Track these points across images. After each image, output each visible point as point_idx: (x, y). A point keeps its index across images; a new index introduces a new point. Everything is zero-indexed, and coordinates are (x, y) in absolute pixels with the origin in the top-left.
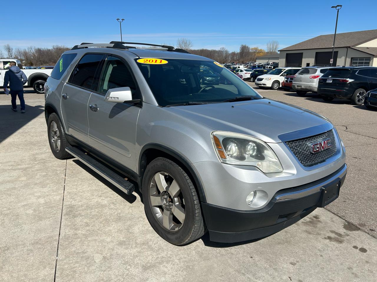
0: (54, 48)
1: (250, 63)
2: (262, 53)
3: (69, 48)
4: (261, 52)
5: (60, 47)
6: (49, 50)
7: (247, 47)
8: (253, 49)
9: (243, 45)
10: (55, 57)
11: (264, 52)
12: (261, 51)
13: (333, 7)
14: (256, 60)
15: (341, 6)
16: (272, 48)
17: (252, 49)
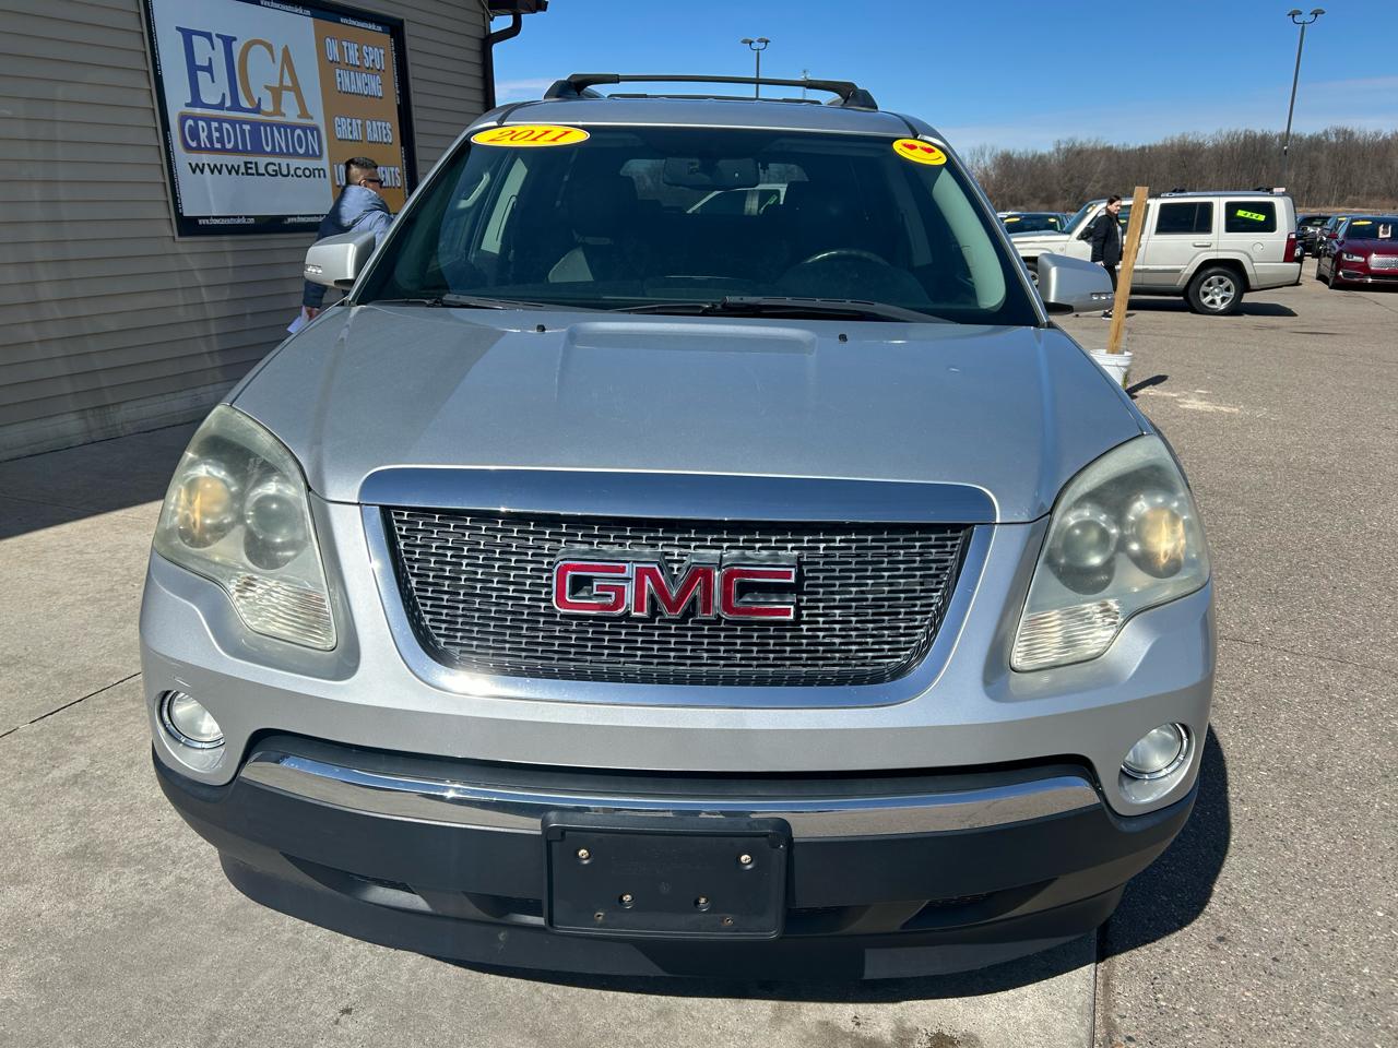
0: (1058, 150)
3: (1114, 145)
5: (1081, 144)
6: (1041, 158)
10: (1055, 181)
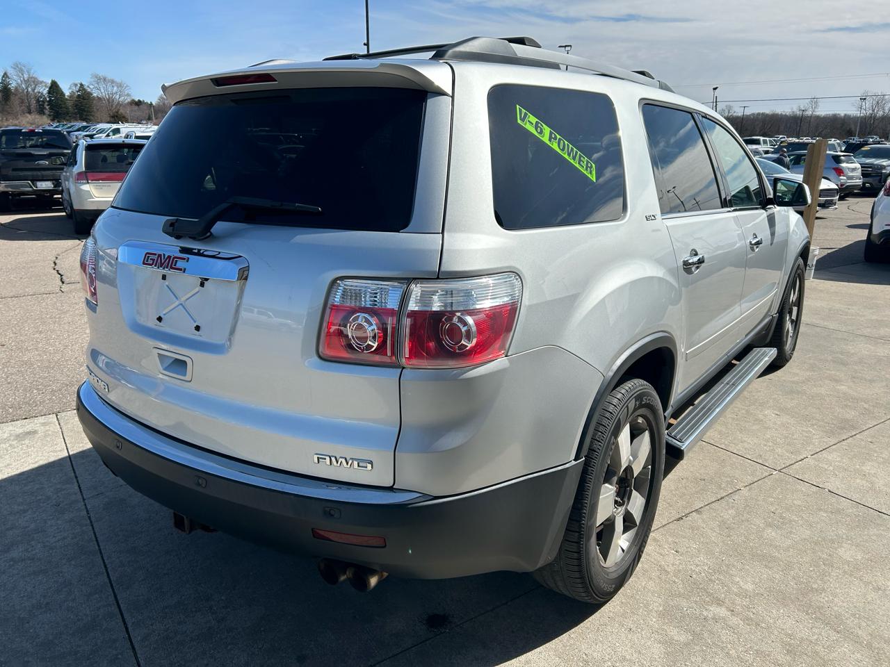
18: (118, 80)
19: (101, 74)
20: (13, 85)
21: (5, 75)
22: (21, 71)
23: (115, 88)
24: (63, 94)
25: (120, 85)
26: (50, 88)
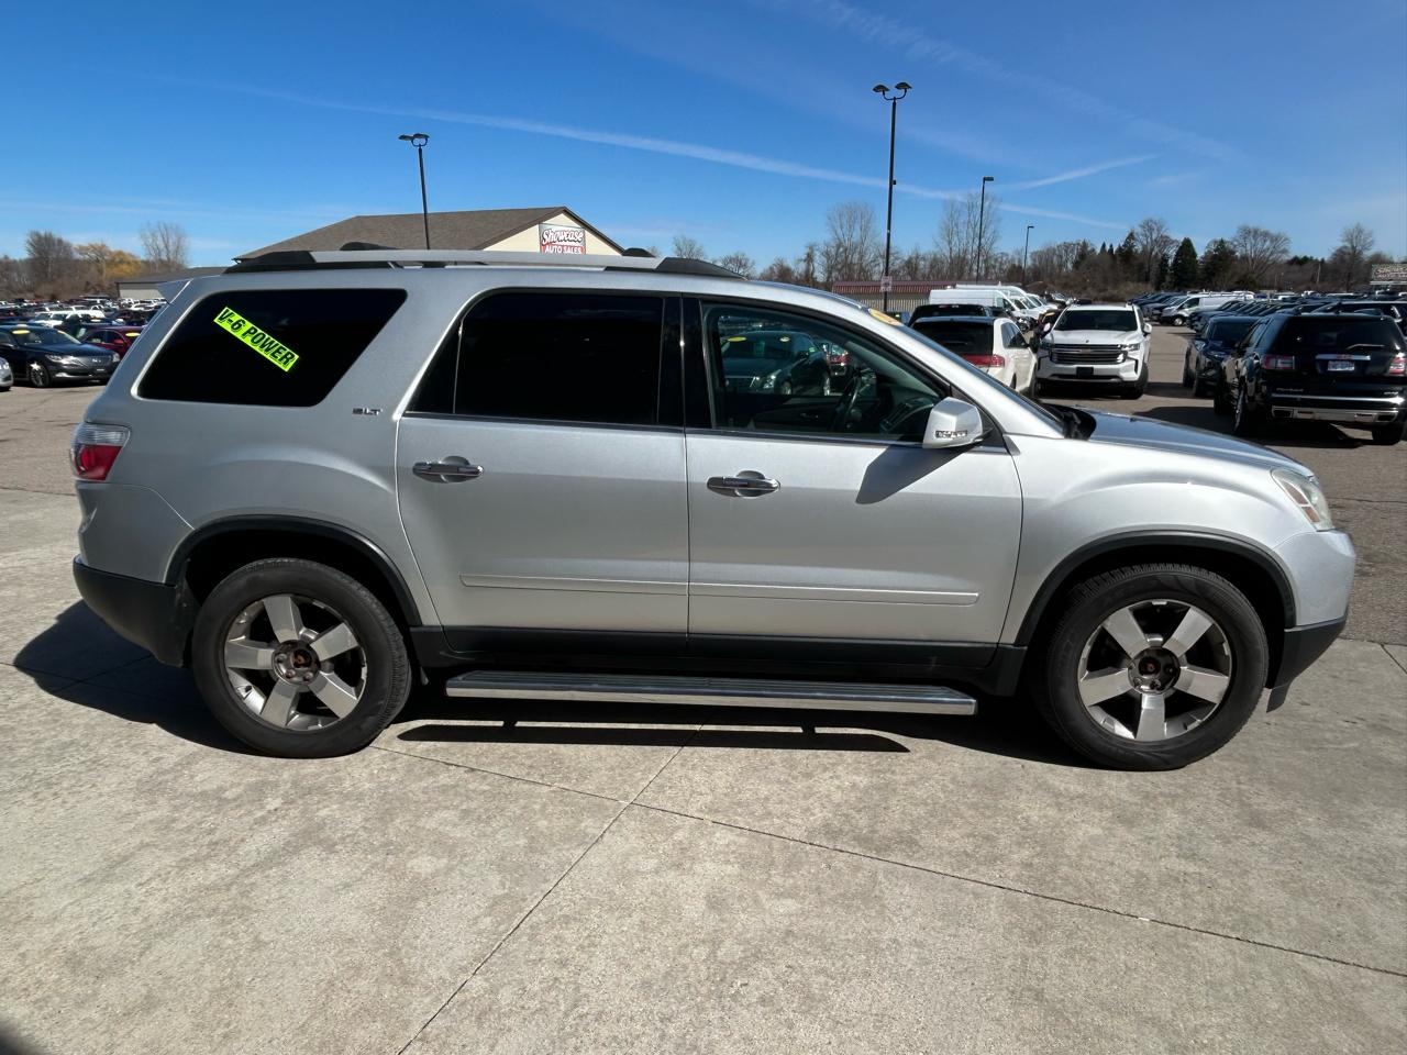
1: (98, 301)
2: (129, 263)
4: (121, 262)
7: (60, 241)
8: (88, 249)
9: (38, 234)
11: (136, 262)
12: (119, 259)
13: (403, 137)
14: (118, 289)
15: (426, 137)
16: (162, 246)
17: (82, 250)
18: (1274, 231)
19: (1252, 225)
20: (1138, 248)
21: (1131, 236)
22: (1151, 230)
23: (1268, 243)
24: (1194, 255)
25: (1275, 239)
26: (1181, 248)
